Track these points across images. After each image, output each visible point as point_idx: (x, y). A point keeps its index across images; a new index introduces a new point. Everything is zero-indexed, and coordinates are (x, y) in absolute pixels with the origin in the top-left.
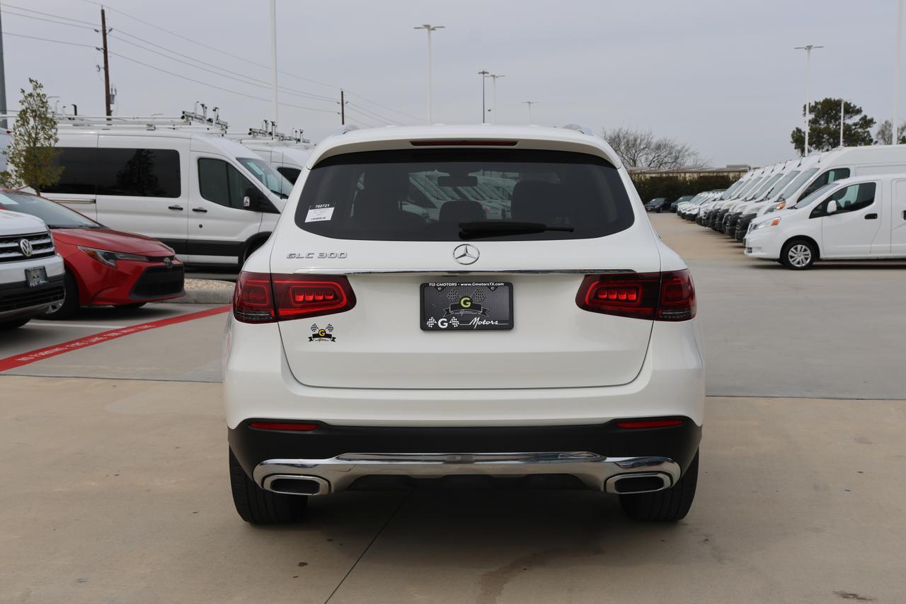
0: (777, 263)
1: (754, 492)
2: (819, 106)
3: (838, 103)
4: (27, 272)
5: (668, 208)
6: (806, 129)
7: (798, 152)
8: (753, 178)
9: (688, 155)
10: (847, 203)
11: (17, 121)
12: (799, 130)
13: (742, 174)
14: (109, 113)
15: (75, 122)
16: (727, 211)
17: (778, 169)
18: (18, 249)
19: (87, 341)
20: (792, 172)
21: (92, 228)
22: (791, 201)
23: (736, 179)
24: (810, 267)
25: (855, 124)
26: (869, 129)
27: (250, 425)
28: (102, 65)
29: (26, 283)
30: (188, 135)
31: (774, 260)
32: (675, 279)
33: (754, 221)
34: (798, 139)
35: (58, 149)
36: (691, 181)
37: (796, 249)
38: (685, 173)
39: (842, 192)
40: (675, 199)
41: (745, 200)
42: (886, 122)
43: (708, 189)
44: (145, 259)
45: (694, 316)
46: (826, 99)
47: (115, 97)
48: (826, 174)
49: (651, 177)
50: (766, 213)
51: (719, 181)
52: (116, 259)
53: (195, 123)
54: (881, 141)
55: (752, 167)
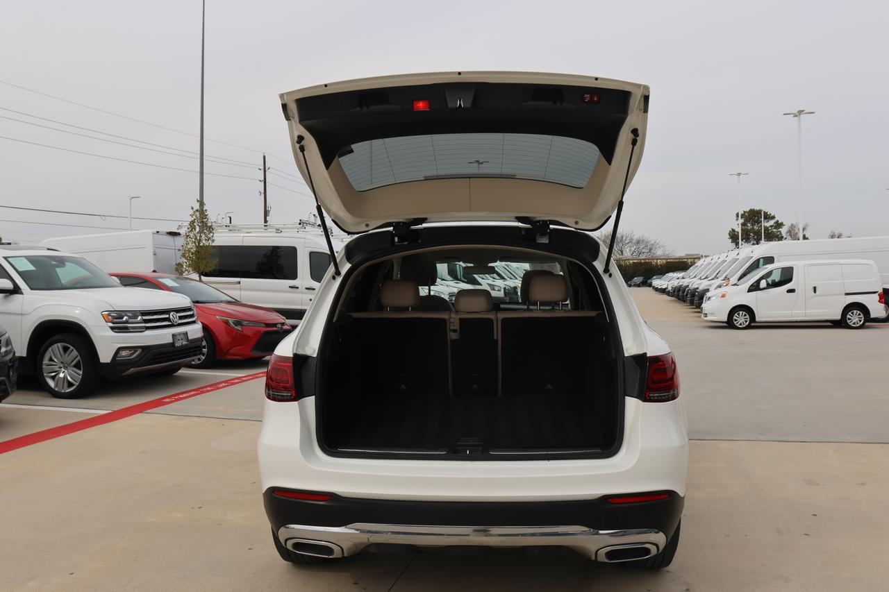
0: (725, 324)
1: (726, 536)
2: (747, 214)
3: (759, 212)
4: (174, 335)
5: (646, 283)
6: (739, 229)
7: (734, 245)
8: (705, 263)
9: (659, 247)
10: (773, 282)
11: (188, 228)
12: (733, 230)
13: (696, 260)
14: (266, 221)
15: (230, 228)
16: (688, 286)
17: (723, 257)
18: (168, 319)
19: (215, 386)
20: (733, 259)
21: (229, 302)
22: (734, 280)
23: (693, 263)
24: (749, 327)
25: (771, 226)
26: (780, 229)
27: (273, 492)
28: (263, 191)
29: (173, 344)
30: (303, 236)
31: (723, 322)
32: (660, 363)
33: (708, 294)
34: (734, 237)
35: (214, 246)
36: (661, 265)
37: (739, 314)
38: (657, 259)
39: (769, 274)
40: (651, 278)
41: (700, 279)
42: (792, 225)
43: (673, 271)
44: (263, 325)
45: (678, 396)
46: (751, 210)
47: (271, 212)
48: (758, 261)
49: (634, 263)
50: (716, 289)
51: (681, 265)
52: (242, 325)
53: (308, 228)
54: (789, 237)
55: (703, 255)
